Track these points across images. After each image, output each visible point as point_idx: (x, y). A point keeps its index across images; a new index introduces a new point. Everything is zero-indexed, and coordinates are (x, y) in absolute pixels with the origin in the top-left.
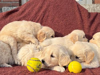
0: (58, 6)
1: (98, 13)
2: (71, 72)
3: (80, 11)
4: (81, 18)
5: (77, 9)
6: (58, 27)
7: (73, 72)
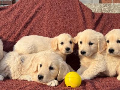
0: (56, 4)
1: (103, 13)
2: (68, 86)
3: (82, 10)
4: (84, 19)
5: (79, 8)
6: (55, 29)
7: (70, 86)
